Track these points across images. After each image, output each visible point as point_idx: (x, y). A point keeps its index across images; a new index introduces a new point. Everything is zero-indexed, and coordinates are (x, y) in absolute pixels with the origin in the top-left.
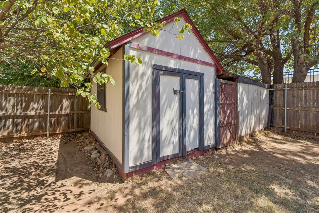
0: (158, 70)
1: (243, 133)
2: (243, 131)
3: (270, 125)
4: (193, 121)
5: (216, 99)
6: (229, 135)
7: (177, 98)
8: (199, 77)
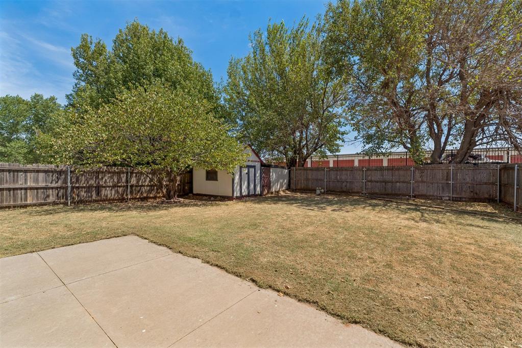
0: (241, 167)
1: (273, 191)
2: (273, 190)
3: (289, 188)
4: (252, 186)
5: (261, 176)
6: (266, 191)
7: (247, 175)
8: (254, 167)
